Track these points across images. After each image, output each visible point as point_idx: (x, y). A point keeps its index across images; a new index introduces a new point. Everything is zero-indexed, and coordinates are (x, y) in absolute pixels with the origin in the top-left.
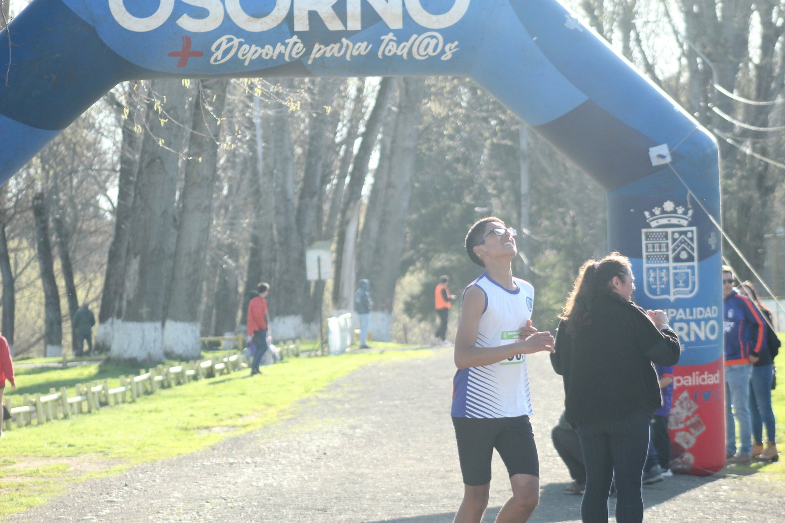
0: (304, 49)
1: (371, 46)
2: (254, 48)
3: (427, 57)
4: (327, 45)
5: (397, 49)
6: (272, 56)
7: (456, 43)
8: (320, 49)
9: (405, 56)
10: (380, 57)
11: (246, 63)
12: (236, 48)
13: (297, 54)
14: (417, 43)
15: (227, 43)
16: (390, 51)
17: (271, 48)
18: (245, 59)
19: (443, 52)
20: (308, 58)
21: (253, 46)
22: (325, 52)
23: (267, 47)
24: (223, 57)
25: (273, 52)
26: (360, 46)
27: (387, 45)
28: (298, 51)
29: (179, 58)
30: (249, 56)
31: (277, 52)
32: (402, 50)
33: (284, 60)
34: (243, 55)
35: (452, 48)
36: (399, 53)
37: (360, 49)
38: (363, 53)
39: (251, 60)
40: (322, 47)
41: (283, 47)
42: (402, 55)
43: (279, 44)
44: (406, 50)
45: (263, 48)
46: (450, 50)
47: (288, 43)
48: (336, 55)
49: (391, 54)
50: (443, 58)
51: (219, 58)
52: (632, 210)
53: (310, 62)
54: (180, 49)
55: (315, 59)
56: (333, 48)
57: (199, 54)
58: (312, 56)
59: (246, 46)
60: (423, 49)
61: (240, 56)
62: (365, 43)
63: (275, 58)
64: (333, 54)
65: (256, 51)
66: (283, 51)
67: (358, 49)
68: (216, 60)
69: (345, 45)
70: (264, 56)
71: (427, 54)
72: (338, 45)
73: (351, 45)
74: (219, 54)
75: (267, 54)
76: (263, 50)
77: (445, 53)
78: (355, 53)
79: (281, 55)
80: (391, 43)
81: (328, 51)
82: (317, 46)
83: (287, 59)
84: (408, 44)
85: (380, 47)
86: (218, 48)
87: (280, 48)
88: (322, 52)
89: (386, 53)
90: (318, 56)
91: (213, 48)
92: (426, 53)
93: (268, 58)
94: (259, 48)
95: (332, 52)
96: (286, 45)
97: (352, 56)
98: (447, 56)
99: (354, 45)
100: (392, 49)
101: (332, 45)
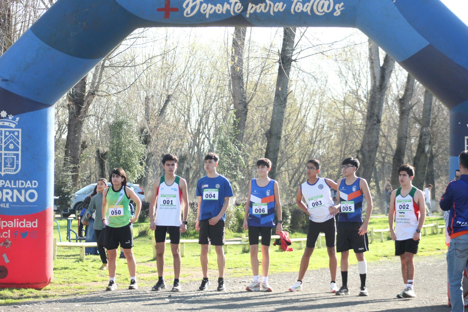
0: (242, 7)
1: (285, 5)
2: (210, 6)
3: (324, 13)
4: (256, 4)
5: (303, 8)
6: (222, 11)
7: (342, 4)
8: (252, 7)
9: (309, 13)
10: (293, 13)
11: (207, 16)
12: (199, 6)
13: (238, 10)
14: (316, 4)
15: (193, 2)
16: (298, 9)
17: (221, 6)
18: (206, 14)
19: (334, 10)
20: (246, 13)
21: (209, 5)
22: (256, 9)
23: (218, 5)
24: (192, 12)
25: (223, 9)
26: (278, 5)
27: (296, 4)
28: (239, 8)
29: (164, 12)
30: (208, 11)
31: (225, 9)
32: (306, 8)
33: (231, 14)
34: (204, 11)
35: (340, 7)
36: (305, 10)
37: (279, 7)
38: (281, 10)
39: (210, 14)
40: (254, 5)
41: (228, 6)
42: (307, 12)
43: (226, 3)
44: (309, 8)
45: (216, 6)
46: (339, 9)
47: (232, 3)
48: (263, 11)
49: (299, 11)
50: (335, 14)
51: (189, 12)
52: (459, 123)
53: (248, 16)
54: (163, 6)
55: (250, 14)
56: (261, 6)
57: (176, 10)
58: (248, 12)
59: (204, 5)
60: (321, 8)
61: (202, 11)
62: (281, 3)
63: (224, 12)
64: (261, 11)
65: (212, 8)
66: (229, 8)
67: (277, 8)
68: (187, 14)
69: (268, 4)
70: (217, 11)
71: (324, 11)
72: (264, 4)
73: (272, 4)
74: (188, 10)
75: (219, 10)
76: (216, 7)
77: (336, 10)
78: (276, 10)
79: (228, 11)
80: (299, 3)
81: (258, 9)
82: (250, 5)
83: (232, 13)
84: (310, 4)
85: (291, 6)
86: (187, 5)
87: (226, 6)
88: (254, 9)
89: (296, 10)
90: (252, 11)
91: (184, 5)
92: (322, 11)
93: (220, 12)
94: (213, 6)
95: (261, 9)
96: (230, 4)
97: (274, 12)
98: (337, 13)
99: (274, 5)
100: (299, 7)
101: (260, 4)
